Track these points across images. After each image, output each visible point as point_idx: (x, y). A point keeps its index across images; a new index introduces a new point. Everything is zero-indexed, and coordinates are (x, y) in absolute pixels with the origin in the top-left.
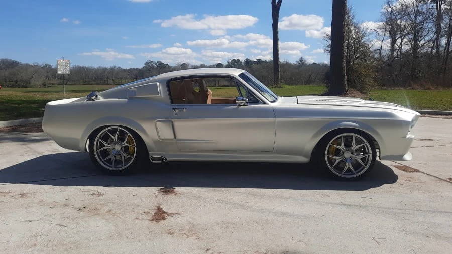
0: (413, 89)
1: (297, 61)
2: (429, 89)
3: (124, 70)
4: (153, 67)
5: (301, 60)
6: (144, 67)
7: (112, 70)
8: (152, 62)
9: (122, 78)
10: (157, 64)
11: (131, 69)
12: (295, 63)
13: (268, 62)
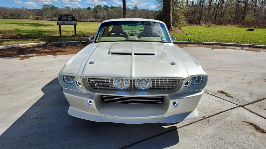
0: (201, 25)
1: (133, 8)
2: (209, 26)
3: (30, 10)
4: (48, 9)
5: (136, 7)
6: (42, 8)
7: (22, 10)
8: (47, 5)
9: (28, 15)
10: (51, 6)
11: (34, 9)
12: (133, 9)
13: (117, 8)
